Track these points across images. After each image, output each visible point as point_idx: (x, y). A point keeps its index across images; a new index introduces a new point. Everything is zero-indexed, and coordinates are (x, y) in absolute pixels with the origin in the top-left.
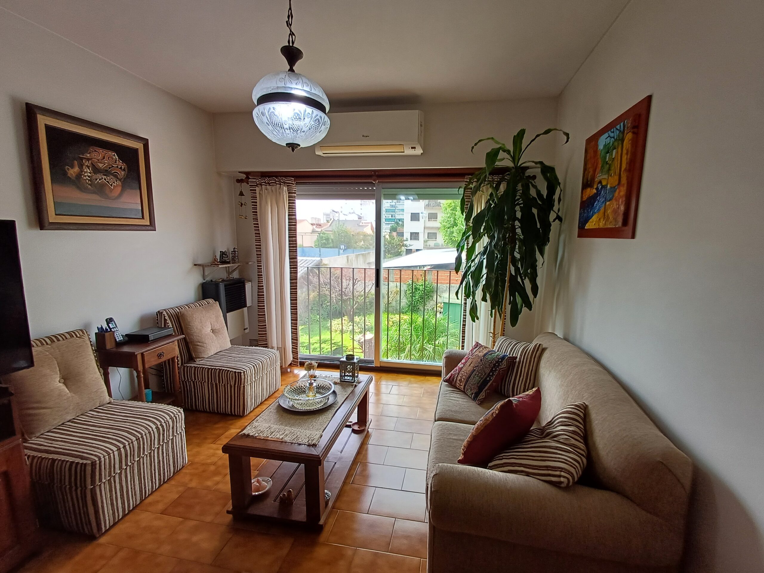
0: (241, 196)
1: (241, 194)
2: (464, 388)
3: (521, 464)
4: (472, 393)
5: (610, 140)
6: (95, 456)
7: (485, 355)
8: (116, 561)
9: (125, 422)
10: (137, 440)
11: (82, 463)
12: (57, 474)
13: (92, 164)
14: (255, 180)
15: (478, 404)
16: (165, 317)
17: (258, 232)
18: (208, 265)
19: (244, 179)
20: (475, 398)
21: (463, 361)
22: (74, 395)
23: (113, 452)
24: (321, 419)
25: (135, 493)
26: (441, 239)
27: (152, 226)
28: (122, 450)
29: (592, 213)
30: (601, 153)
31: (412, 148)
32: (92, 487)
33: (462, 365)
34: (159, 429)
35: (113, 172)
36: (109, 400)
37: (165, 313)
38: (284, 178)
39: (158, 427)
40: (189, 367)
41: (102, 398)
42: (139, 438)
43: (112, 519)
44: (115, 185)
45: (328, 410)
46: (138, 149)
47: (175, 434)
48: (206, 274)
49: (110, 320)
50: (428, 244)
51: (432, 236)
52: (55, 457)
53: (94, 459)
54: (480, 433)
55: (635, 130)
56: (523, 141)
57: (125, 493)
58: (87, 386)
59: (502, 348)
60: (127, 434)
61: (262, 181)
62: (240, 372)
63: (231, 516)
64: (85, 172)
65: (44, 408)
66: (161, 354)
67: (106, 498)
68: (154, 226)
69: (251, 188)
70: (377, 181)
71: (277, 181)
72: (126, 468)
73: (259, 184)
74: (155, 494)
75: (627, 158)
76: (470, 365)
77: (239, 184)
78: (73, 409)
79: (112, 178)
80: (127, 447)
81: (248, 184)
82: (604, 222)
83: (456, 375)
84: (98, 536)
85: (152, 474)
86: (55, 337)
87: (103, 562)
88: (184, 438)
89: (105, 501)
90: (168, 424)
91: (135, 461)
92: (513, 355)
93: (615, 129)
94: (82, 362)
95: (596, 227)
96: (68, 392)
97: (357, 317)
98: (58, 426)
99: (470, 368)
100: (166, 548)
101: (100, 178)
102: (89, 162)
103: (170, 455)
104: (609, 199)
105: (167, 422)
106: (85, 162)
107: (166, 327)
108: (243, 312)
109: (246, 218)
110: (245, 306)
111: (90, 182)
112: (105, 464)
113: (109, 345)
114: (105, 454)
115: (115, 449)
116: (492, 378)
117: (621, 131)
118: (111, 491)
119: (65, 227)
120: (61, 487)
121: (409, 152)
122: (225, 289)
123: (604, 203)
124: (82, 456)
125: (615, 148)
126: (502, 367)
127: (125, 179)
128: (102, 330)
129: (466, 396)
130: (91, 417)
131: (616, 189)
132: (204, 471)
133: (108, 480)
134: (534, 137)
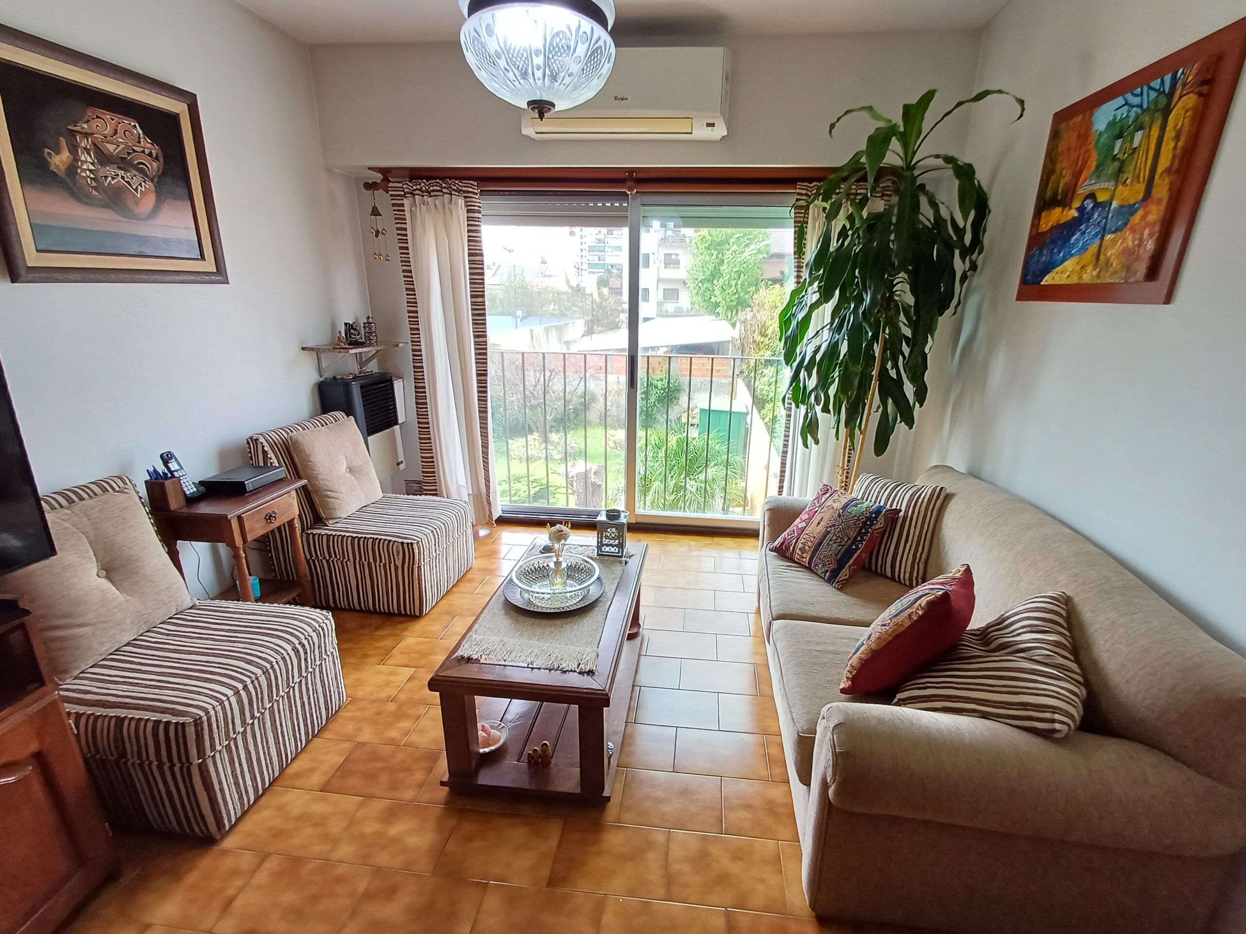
0: (376, 215)
1: (375, 212)
2: (810, 563)
3: (969, 698)
4: (827, 571)
5: (1129, 112)
6: (197, 707)
7: (845, 507)
8: (262, 877)
9: (234, 642)
10: (264, 673)
11: (177, 723)
12: (130, 742)
13: (94, 144)
14: (401, 185)
15: (838, 589)
16: (263, 447)
17: (411, 287)
18: (329, 350)
19: (379, 182)
20: (832, 578)
21: (804, 516)
22: (129, 598)
23: (228, 698)
24: (586, 624)
25: (271, 759)
26: (685, 299)
27: (220, 274)
28: (243, 693)
29: (1064, 256)
30: (1099, 139)
31: (708, 125)
32: (201, 760)
33: (804, 524)
34: (298, 651)
35: (136, 162)
36: (192, 602)
37: (262, 440)
38: (457, 182)
39: (295, 647)
40: (316, 536)
41: (179, 599)
42: (267, 670)
43: (238, 808)
44: (143, 190)
45: (594, 607)
46: (178, 114)
47: (324, 656)
48: (324, 366)
49: (167, 455)
50: (664, 310)
51: (671, 294)
52: (122, 713)
53: (198, 714)
54: (884, 647)
55: (1205, 89)
56: (927, 114)
57: (255, 763)
58: (151, 581)
59: (869, 494)
60: (243, 663)
61: (415, 187)
62: (412, 543)
63: (446, 789)
64: (83, 162)
65: (82, 625)
66: (271, 516)
67: (226, 776)
68: (224, 275)
69: (394, 202)
70: (635, 191)
71: (445, 188)
72: (253, 723)
73: (408, 193)
74: (304, 756)
75: (1175, 147)
76: (819, 523)
77: (370, 192)
78: (132, 623)
79: (135, 176)
80: (249, 686)
81: (388, 193)
82: (1095, 273)
83: (794, 541)
84: (218, 837)
85: (294, 726)
86: (74, 492)
87: (240, 882)
88: (338, 661)
89: (224, 780)
90: (311, 642)
91: (266, 709)
92: (891, 506)
93: (1145, 89)
94: (134, 537)
95: (1074, 280)
96: (117, 592)
97: (554, 434)
98: (110, 654)
99: (821, 529)
100: (346, 851)
101: (113, 176)
102: (88, 140)
103: (319, 691)
104: (1113, 229)
105: (310, 638)
106: (81, 142)
107: (267, 466)
108: (393, 432)
109: (388, 260)
110: (396, 423)
111: (94, 184)
112: (217, 720)
113: (175, 503)
114: (216, 703)
115: (230, 693)
116: (860, 546)
117: (1164, 91)
118: (232, 762)
119: (58, 275)
120: (141, 765)
121: (701, 132)
122: (362, 393)
123: (1099, 236)
124: (174, 709)
125: (1141, 128)
126: (877, 527)
127: (160, 177)
128: (156, 475)
129: (812, 575)
130: (168, 635)
131: (1137, 210)
132: (378, 713)
133: (226, 746)
134: (953, 107)
